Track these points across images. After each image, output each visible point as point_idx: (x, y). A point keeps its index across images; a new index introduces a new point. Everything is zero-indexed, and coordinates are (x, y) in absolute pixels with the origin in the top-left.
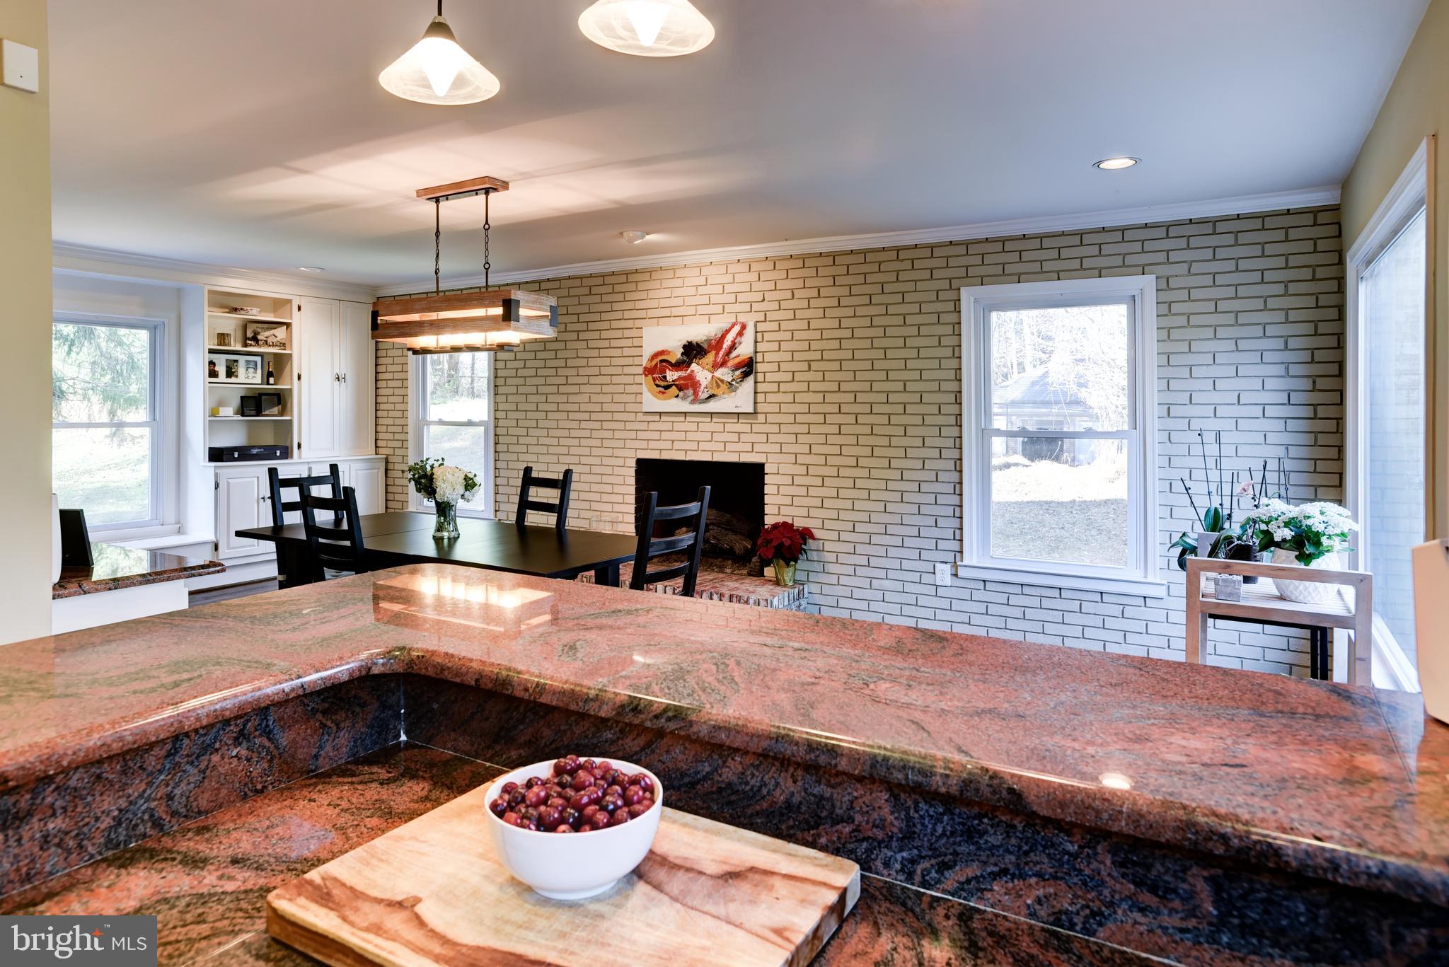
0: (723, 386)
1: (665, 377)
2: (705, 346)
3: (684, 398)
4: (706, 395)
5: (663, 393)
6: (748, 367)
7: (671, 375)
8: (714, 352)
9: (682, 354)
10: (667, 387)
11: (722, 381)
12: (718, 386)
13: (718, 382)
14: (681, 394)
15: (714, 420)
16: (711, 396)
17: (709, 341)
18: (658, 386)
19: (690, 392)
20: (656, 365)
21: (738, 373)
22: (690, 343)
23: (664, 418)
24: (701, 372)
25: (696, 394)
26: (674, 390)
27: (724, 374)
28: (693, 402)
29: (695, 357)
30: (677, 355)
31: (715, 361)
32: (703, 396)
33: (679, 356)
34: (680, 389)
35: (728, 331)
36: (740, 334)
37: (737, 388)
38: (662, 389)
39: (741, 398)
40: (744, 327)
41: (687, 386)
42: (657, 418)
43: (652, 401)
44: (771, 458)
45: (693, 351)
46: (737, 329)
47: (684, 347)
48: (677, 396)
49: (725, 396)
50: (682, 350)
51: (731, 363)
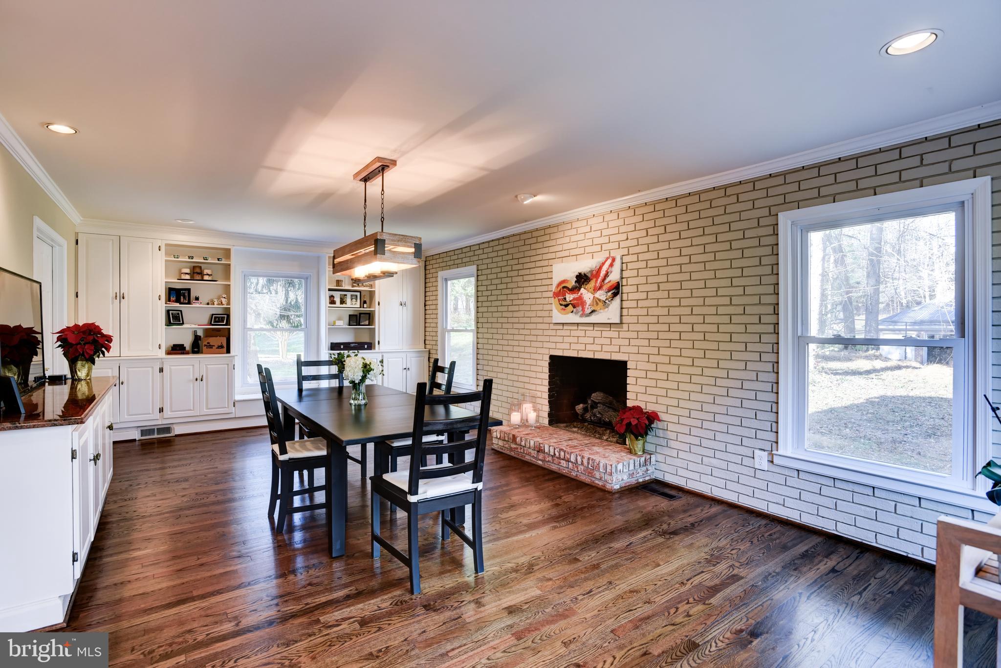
0: (600, 304)
1: (565, 299)
2: (589, 275)
3: (576, 313)
4: (590, 311)
5: (564, 310)
6: (616, 290)
7: (569, 297)
8: (594, 280)
9: (576, 282)
10: (566, 306)
11: (600, 300)
12: (597, 304)
13: (597, 301)
14: (575, 310)
15: (595, 329)
16: (593, 311)
17: (591, 271)
18: (561, 305)
19: (580, 308)
20: (560, 290)
21: (610, 294)
22: (580, 274)
23: (565, 327)
24: (586, 294)
25: (583, 310)
26: (570, 307)
27: (601, 295)
28: (582, 316)
29: (583, 284)
30: (572, 283)
31: (595, 286)
32: (588, 311)
33: (574, 283)
34: (574, 307)
35: (603, 264)
36: (611, 265)
37: (609, 305)
38: (563, 307)
39: (611, 313)
40: (614, 260)
41: (578, 304)
42: (561, 327)
43: (558, 316)
44: (632, 357)
45: (582, 279)
46: (609, 262)
47: (577, 277)
48: (572, 312)
49: (602, 311)
50: (575, 279)
51: (605, 287)
